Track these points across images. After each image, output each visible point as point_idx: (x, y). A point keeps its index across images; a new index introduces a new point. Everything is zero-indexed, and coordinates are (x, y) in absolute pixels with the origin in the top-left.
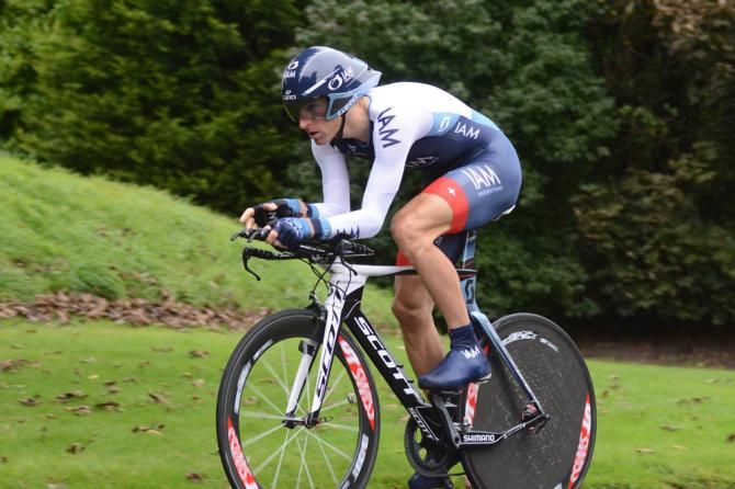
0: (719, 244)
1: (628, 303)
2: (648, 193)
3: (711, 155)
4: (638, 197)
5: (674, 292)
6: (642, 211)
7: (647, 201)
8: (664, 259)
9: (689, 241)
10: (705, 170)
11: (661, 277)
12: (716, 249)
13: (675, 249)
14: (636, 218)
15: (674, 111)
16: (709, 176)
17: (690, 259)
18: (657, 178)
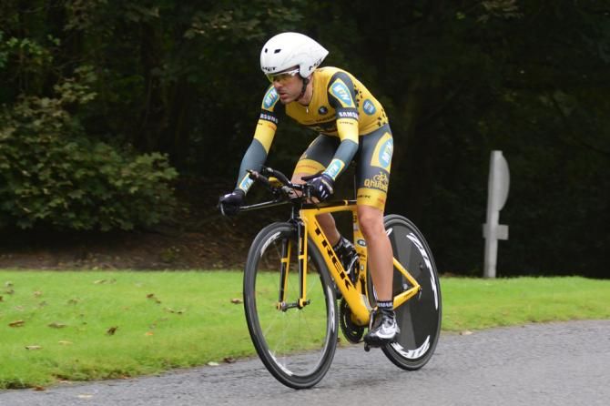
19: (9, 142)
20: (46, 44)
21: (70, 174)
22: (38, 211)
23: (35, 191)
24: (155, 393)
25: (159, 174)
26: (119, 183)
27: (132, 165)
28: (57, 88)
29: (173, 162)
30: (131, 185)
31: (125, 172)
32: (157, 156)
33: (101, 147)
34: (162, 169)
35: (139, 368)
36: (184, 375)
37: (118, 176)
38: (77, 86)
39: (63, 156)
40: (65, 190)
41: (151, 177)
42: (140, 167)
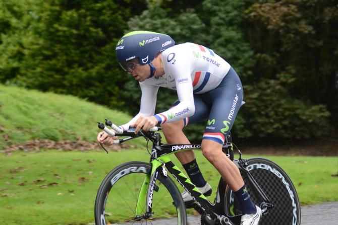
0: (298, 106)
1: (262, 132)
2: (269, 88)
3: (293, 71)
4: (265, 89)
5: (281, 127)
6: (267, 95)
7: (269, 91)
8: (276, 114)
9: (286, 106)
10: (291, 77)
11: (276, 121)
12: (297, 109)
13: (281, 110)
14: (265, 98)
15: (278, 55)
16: (293, 80)
17: (287, 113)
18: (272, 82)
19: (256, 99)
20: (273, 56)
21: (283, 114)
22: (268, 129)
23: (267, 120)
24: (319, 213)
25: (322, 114)
26: (304, 118)
27: (310, 110)
28: (278, 75)
29: (329, 109)
30: (310, 119)
31: (307, 113)
32: (321, 106)
33: (297, 102)
34: (323, 112)
35: (312, 201)
36: (332, 205)
37: (304, 114)
38: (287, 75)
39: (279, 105)
40: (280, 121)
41: (318, 115)
42: (313, 111)
